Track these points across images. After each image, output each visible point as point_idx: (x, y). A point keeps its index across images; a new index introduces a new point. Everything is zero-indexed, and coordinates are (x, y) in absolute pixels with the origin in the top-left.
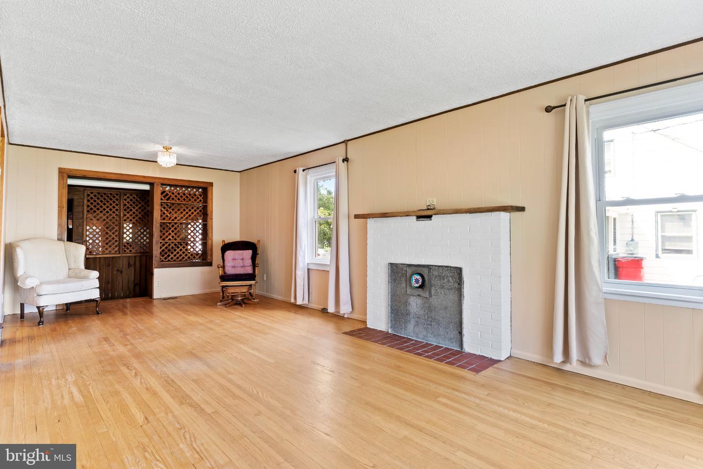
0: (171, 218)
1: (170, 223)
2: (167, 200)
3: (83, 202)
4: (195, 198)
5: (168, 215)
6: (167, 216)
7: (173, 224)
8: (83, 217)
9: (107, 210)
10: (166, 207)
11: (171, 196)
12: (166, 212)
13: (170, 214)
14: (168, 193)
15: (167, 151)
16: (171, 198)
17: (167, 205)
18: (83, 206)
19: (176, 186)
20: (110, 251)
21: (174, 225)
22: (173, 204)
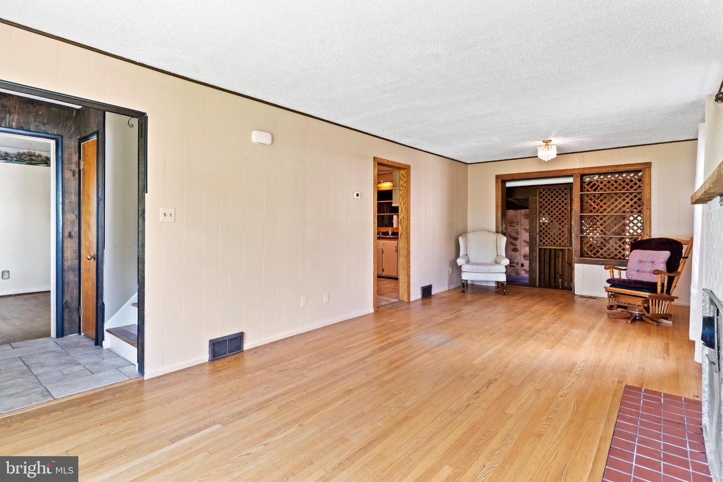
0: (599, 210)
1: (598, 216)
2: (595, 190)
3: (536, 200)
4: (631, 184)
5: (596, 207)
6: (594, 208)
7: (601, 216)
8: (536, 212)
9: (560, 207)
10: (593, 198)
11: (599, 186)
12: (593, 204)
13: (597, 205)
14: (596, 183)
15: (547, 144)
16: (599, 188)
17: (595, 196)
18: (536, 203)
19: (605, 174)
20: (560, 244)
21: (603, 217)
22: (601, 195)
